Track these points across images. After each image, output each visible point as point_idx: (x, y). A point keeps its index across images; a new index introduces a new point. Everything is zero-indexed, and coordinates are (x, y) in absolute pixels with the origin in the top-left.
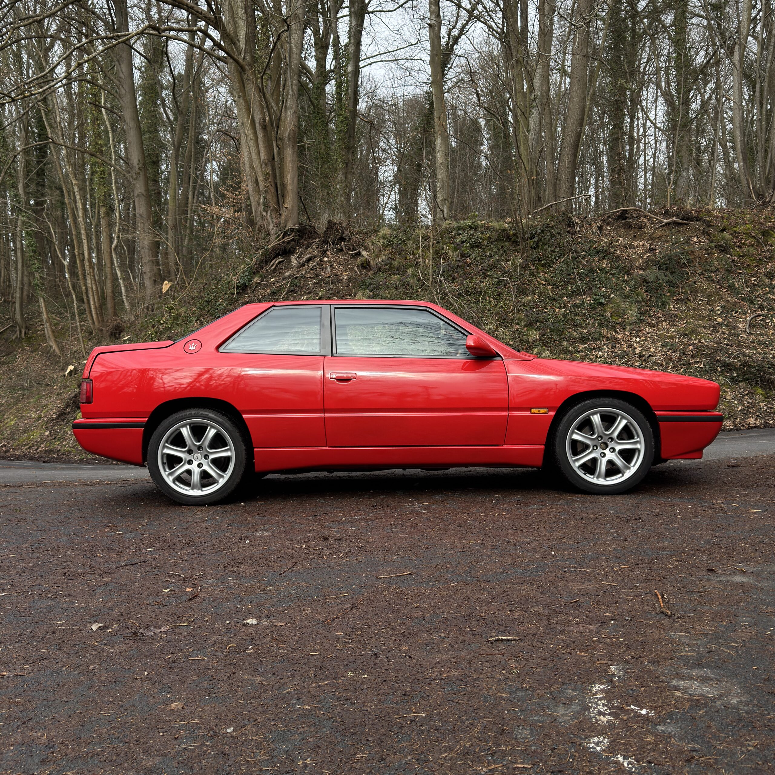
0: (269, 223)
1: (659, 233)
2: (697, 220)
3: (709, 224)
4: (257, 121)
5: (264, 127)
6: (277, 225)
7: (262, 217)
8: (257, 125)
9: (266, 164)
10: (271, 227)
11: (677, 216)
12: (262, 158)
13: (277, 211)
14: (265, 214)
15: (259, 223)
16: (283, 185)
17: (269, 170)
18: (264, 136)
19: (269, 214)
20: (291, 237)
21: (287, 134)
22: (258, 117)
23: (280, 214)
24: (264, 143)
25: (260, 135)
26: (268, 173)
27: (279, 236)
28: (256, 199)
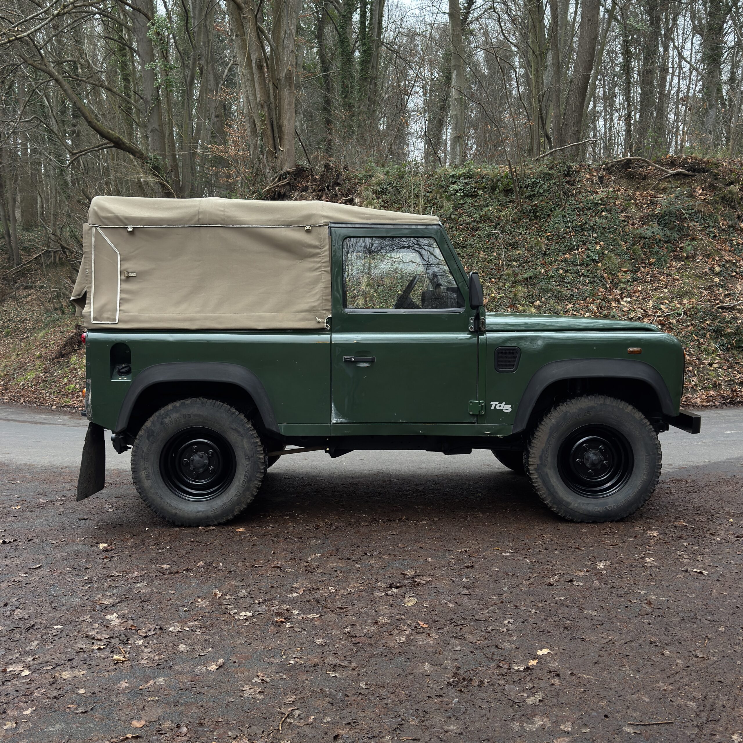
0: (265, 166)
1: (663, 185)
2: (704, 172)
3: (715, 177)
4: (254, 61)
5: (260, 68)
6: (274, 169)
7: (260, 160)
8: (254, 65)
9: (262, 106)
10: (268, 170)
11: (684, 168)
12: (258, 100)
13: (274, 154)
14: (261, 156)
15: (256, 166)
16: (280, 127)
17: (265, 112)
18: (260, 77)
19: (265, 157)
20: (286, 181)
21: (284, 74)
22: (255, 57)
23: (276, 158)
24: (260, 84)
25: (256, 76)
26: (263, 116)
27: (274, 179)
28: (254, 141)
